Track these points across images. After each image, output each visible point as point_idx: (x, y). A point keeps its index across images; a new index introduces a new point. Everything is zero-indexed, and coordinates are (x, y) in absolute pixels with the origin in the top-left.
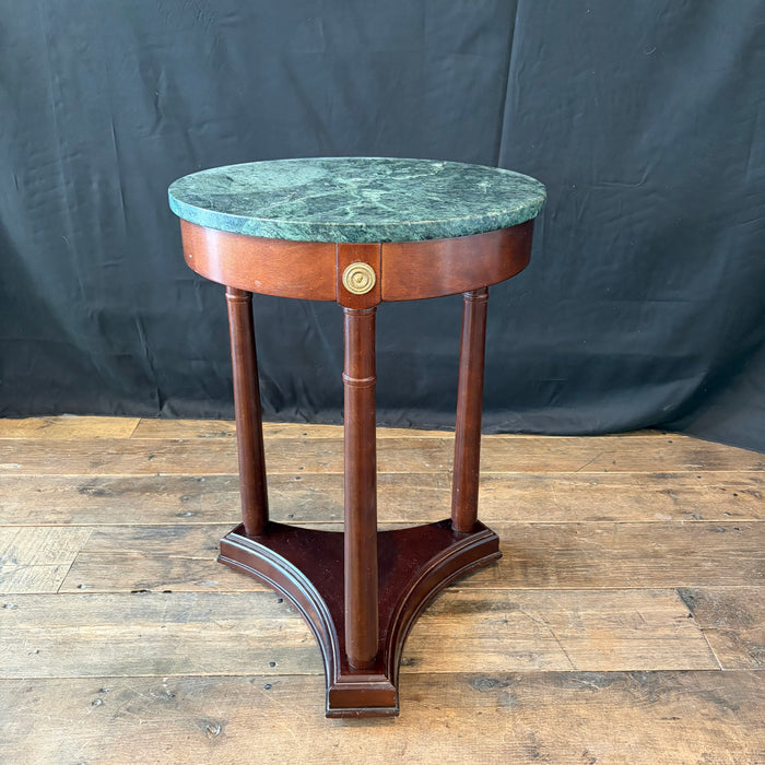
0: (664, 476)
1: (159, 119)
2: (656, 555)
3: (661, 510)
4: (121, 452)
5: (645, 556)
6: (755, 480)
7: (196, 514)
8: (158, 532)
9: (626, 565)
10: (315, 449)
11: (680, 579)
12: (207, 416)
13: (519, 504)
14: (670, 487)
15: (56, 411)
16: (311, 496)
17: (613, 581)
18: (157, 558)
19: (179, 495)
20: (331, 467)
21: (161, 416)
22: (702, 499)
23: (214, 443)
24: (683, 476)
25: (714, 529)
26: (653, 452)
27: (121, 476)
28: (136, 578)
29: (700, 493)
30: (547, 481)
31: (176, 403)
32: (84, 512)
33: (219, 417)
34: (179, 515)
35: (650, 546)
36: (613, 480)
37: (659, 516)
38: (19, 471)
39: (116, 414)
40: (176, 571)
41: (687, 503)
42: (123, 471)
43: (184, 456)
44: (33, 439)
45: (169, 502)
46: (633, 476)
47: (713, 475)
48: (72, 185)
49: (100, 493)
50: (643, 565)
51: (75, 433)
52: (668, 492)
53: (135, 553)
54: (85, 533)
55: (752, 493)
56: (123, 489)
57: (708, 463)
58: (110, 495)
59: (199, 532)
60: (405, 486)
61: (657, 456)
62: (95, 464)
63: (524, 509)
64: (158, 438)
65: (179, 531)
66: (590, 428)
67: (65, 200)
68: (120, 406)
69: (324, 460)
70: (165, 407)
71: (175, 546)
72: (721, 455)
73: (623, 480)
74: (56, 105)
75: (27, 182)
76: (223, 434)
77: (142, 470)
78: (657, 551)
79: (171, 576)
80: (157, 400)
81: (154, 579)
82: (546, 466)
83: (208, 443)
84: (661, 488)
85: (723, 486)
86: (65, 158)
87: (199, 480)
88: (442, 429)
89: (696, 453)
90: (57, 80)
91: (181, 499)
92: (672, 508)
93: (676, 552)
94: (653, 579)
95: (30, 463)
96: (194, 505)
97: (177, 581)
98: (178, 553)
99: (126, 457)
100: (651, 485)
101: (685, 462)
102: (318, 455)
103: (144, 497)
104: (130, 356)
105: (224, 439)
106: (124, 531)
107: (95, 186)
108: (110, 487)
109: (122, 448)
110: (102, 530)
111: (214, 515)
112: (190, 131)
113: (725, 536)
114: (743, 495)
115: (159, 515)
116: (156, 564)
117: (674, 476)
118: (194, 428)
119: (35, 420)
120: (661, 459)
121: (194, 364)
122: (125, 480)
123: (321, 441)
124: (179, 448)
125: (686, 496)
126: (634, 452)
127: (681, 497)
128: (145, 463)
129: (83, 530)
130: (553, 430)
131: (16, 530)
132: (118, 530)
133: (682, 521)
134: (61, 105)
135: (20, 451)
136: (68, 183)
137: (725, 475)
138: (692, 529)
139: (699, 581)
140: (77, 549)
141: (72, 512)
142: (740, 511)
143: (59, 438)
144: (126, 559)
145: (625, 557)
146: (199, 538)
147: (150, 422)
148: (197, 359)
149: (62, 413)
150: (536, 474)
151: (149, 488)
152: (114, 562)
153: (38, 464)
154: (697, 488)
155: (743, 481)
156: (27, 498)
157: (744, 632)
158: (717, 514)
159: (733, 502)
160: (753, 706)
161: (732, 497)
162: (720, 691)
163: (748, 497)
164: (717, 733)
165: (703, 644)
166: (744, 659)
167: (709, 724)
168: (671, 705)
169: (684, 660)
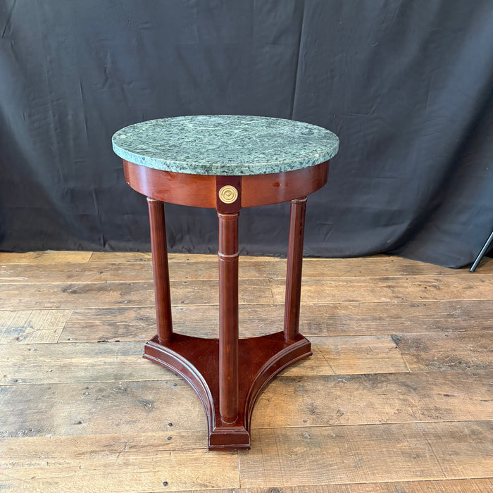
0: (387, 279)
1: (107, 79)
2: (381, 319)
3: (385, 296)
4: (84, 270)
5: (375, 319)
6: (437, 280)
7: (129, 302)
8: (109, 311)
9: (364, 324)
10: (194, 267)
11: (392, 330)
12: (131, 250)
13: (307, 294)
14: (390, 284)
15: (43, 248)
16: (193, 292)
17: (357, 331)
18: (110, 325)
19: (119, 293)
20: (204, 277)
21: (105, 251)
22: (407, 290)
23: (137, 265)
24: (398, 278)
25: (413, 306)
26: (382, 266)
27: (85, 283)
28: (100, 335)
29: (406, 287)
30: (324, 282)
31: (113, 243)
32: (67, 302)
33: (138, 251)
34: (120, 303)
35: (377, 314)
36: (359, 281)
37: (383, 299)
38: (27, 281)
39: (78, 250)
40: (121, 331)
41: (399, 292)
42: (86, 280)
43: (120, 272)
44: (32, 264)
45: (115, 296)
46: (370, 279)
47: (415, 278)
48: (57, 117)
49: (74, 292)
50: (373, 324)
51: (56, 260)
52: (389, 287)
53: (97, 322)
54: (69, 313)
55: (435, 286)
56: (87, 290)
57: (413, 271)
58: (80, 293)
59: (132, 311)
60: (245, 286)
61: (384, 268)
62: (70, 277)
63: (310, 296)
64: (104, 262)
65: (121, 311)
66: (347, 253)
67: (52, 126)
68: (80, 245)
69: (200, 273)
70: (107, 246)
71: (119, 318)
72: (420, 268)
73: (364, 281)
74: (48, 72)
75: (30, 116)
76: (141, 260)
77: (96, 280)
78: (381, 317)
79: (119, 333)
80: (102, 241)
81: (109, 335)
82: (323, 275)
83: (133, 265)
84: (385, 285)
85: (419, 283)
86: (52, 101)
87: (130, 284)
88: (266, 256)
89: (406, 266)
90: (48, 58)
91: (121, 294)
92: (391, 295)
93: (391, 317)
94: (378, 331)
95: (32, 276)
96: (128, 297)
97: (123, 335)
98: (122, 322)
99: (87, 273)
100: (380, 283)
101: (400, 271)
102: (196, 271)
103: (99, 294)
104: (87, 215)
105: (142, 263)
106: (90, 311)
107: (70, 117)
108: (80, 289)
109: (84, 268)
110: (77, 311)
111: (140, 302)
112: (125, 86)
113: (418, 309)
114: (429, 288)
115: (109, 303)
116: (109, 328)
117: (393, 279)
118: (124, 257)
119: (31, 253)
120: (387, 270)
121: (126, 217)
122: (88, 285)
123: (197, 263)
124: (117, 268)
125: (399, 289)
126: (371, 266)
127: (396, 289)
128: (98, 276)
129: (66, 311)
130: (327, 255)
131: (30, 312)
132: (87, 311)
133: (396, 301)
134: (50, 73)
135: (26, 271)
136: (54, 116)
137: (421, 277)
138: (401, 305)
139: (403, 331)
140: (65, 321)
141: (60, 302)
142: (427, 296)
143: (47, 263)
144: (93, 326)
145: (364, 320)
146: (132, 314)
147: (98, 254)
148: (127, 214)
149: (47, 250)
150: (317, 278)
151: (102, 289)
152: (86, 327)
153: (37, 277)
154: (405, 285)
155: (430, 280)
156: (32, 295)
157: (423, 355)
158: (415, 298)
159: (424, 291)
160: (424, 388)
161: (424, 289)
162: (408, 382)
163: (432, 289)
164: (405, 400)
165: (401, 360)
166: (422, 367)
167: (401, 397)
168: (383, 389)
169: (391, 369)
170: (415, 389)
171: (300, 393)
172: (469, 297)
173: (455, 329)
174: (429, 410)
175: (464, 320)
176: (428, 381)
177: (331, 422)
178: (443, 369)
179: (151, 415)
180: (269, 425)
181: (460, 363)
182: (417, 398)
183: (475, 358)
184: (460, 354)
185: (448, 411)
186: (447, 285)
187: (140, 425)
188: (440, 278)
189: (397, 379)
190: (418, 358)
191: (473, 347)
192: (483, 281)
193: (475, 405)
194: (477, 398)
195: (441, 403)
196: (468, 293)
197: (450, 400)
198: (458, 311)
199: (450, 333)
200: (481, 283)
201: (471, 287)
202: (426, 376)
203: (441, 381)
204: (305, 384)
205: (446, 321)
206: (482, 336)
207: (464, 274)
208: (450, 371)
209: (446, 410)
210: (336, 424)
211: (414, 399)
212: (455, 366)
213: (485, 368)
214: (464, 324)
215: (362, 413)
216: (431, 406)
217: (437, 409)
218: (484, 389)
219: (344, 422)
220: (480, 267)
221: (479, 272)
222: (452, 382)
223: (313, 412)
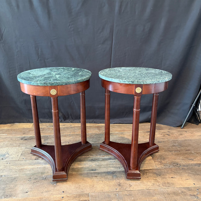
1: (39, 58)
4: (30, 131)
6: (169, 132)
7: (47, 143)
10: (73, 129)
12: (48, 122)
15: (14, 122)
16: (73, 138)
19: (43, 139)
20: (77, 132)
23: (50, 128)
25: (159, 142)
27: (30, 136)
29: (157, 135)
30: (124, 134)
31: (41, 120)
32: (23, 144)
34: (44, 143)
38: (7, 136)
39: (28, 123)
42: (30, 135)
43: (44, 131)
44: (9, 129)
46: (143, 132)
47: (160, 131)
49: (26, 140)
51: (18, 127)
54: (23, 148)
55: (167, 134)
56: (31, 139)
57: (159, 128)
58: (28, 140)
61: (148, 128)
62: (24, 134)
63: (119, 139)
68: (28, 120)
69: (75, 131)
72: (162, 127)
74: (16, 55)
75: (9, 72)
76: (52, 126)
82: (124, 130)
83: (49, 128)
84: (148, 134)
85: (161, 133)
86: (18, 66)
87: (48, 136)
88: (102, 123)
90: (17, 50)
91: (44, 140)
95: (9, 134)
96: (47, 141)
99: (31, 132)
100: (146, 133)
102: (74, 130)
108: (28, 138)
110: (27, 147)
112: (45, 60)
113: (161, 143)
118: (45, 125)
119: (9, 124)
121: (46, 110)
122: (31, 137)
123: (74, 127)
124: (43, 129)
129: (22, 147)
130: (125, 123)
131: (8, 148)
134: (17, 56)
135: (6, 131)
137: (162, 131)
140: (22, 151)
141: (20, 144)
142: (165, 138)
143: (15, 128)
148: (46, 109)
149: (15, 123)
150: (122, 132)
152: (30, 154)
153: (11, 134)
155: (166, 132)
156: (9, 141)
157: (163, 161)
158: (160, 139)
159: (163, 136)
160: (163, 175)
161: (163, 135)
162: (157, 172)
163: (166, 135)
164: (156, 180)
165: (154, 164)
166: (162, 166)
167: (154, 178)
168: (148, 175)
169: (151, 167)
170: (160, 175)
171: (115, 178)
172: (181, 138)
173: (175, 151)
174: (165, 183)
175: (179, 148)
176: (165, 172)
177: (127, 189)
178: (171, 167)
179: (56, 188)
180: (102, 191)
181: (177, 164)
182: (160, 179)
183: (183, 162)
184: (177, 161)
185: (173, 184)
186: (172, 134)
187: (51, 192)
188: (170, 131)
189: (153, 171)
190: (161, 163)
191: (182, 158)
192: (186, 132)
193: (183, 181)
194: (184, 178)
195: (170, 180)
196: (181, 136)
197: (173, 179)
198: (177, 144)
199: (173, 152)
200: (185, 133)
201: (182, 134)
202: (164, 170)
203: (170, 172)
204: (117, 174)
205: (172, 148)
206: (186, 154)
207: (179, 129)
208: (173, 168)
209: (172, 183)
210: (129, 190)
211: (159, 179)
212: (175, 165)
213: (187, 166)
214: (179, 149)
215: (139, 185)
216: (166, 182)
217: (168, 183)
218: (186, 175)
219: (132, 189)
220: (185, 126)
221: (184, 128)
222: (174, 172)
223: (119, 185)
